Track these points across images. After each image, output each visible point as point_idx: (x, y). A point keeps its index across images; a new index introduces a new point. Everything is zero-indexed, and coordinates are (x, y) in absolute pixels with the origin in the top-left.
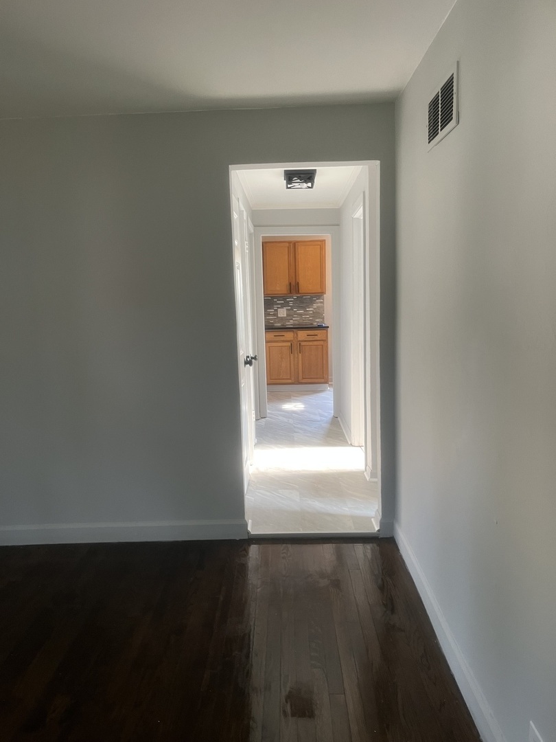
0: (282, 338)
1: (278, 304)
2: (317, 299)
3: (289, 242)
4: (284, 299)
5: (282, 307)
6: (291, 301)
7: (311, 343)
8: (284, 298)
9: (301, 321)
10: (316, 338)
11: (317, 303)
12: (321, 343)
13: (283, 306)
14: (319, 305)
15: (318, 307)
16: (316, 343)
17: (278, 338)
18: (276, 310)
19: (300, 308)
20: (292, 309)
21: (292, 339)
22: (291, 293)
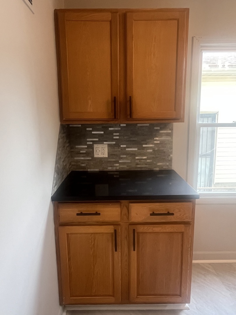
0: (95, 218)
1: (95, 136)
2: (161, 129)
3: (114, 12)
4: (105, 128)
5: (101, 142)
6: (116, 131)
7: (157, 229)
8: (104, 125)
9: (133, 165)
10: (170, 218)
11: (161, 135)
12: (181, 228)
13: (101, 140)
14: (163, 138)
15: (162, 143)
16: (168, 228)
17: (86, 218)
18: (91, 147)
19: (131, 143)
20: (117, 145)
21: (118, 219)
22: (115, 117)
